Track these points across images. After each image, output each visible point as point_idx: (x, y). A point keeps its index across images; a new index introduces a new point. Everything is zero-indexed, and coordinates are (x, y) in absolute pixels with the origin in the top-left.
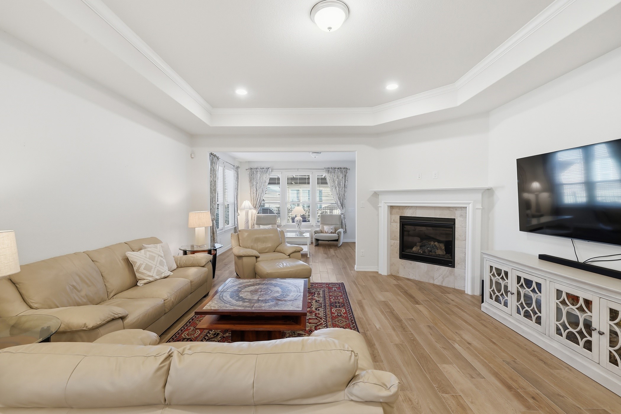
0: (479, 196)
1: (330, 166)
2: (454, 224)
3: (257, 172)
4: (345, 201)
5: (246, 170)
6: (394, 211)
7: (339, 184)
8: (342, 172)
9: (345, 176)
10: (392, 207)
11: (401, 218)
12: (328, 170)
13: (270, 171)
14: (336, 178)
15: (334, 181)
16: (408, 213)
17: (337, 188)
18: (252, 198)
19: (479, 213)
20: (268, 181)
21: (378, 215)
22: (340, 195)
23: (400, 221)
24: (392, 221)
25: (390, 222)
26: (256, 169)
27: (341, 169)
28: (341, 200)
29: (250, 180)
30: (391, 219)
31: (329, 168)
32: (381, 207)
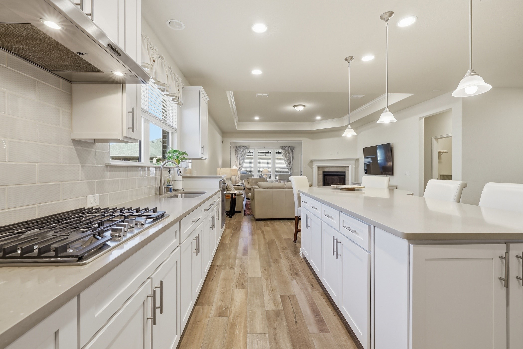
0: (354, 162)
1: (283, 146)
2: (345, 174)
3: (240, 149)
4: (292, 166)
5: (234, 147)
6: (320, 169)
7: (289, 156)
8: (290, 149)
9: (293, 151)
10: (319, 168)
11: (323, 172)
12: (282, 148)
13: (248, 148)
14: (287, 152)
15: (286, 155)
16: (326, 170)
17: (288, 158)
18: (237, 164)
19: (354, 168)
20: (246, 154)
21: (313, 171)
22: (289, 162)
23: (323, 174)
24: (319, 174)
25: (318, 174)
26: (240, 147)
27: (290, 147)
28: (290, 166)
29: (236, 153)
30: (319, 173)
31: (283, 147)
32: (314, 167)
